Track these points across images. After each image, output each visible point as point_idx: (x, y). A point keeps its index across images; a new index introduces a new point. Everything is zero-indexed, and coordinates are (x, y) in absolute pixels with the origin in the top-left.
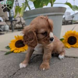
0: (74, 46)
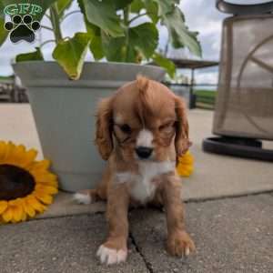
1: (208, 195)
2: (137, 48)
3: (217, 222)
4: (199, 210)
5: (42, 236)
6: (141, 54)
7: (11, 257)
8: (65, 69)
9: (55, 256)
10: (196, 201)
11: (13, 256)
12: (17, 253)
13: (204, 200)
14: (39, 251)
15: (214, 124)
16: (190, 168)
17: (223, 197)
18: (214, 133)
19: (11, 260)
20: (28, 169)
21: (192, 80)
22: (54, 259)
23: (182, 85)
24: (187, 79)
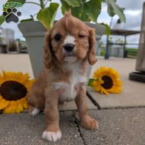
0: (111, 90)
1: (130, 105)
2: (88, 14)
3: (135, 122)
4: (124, 113)
5: (26, 122)
6: (90, 18)
7: (5, 133)
8: (44, 25)
9: (30, 135)
10: (122, 108)
11: (7, 132)
12: (9, 131)
13: (128, 108)
14: (22, 131)
15: (137, 65)
16: (120, 88)
17: (140, 107)
18: (137, 70)
19: (5, 135)
20: (24, 84)
21: (125, 42)
22: (29, 136)
23: (119, 44)
24: (122, 41)
